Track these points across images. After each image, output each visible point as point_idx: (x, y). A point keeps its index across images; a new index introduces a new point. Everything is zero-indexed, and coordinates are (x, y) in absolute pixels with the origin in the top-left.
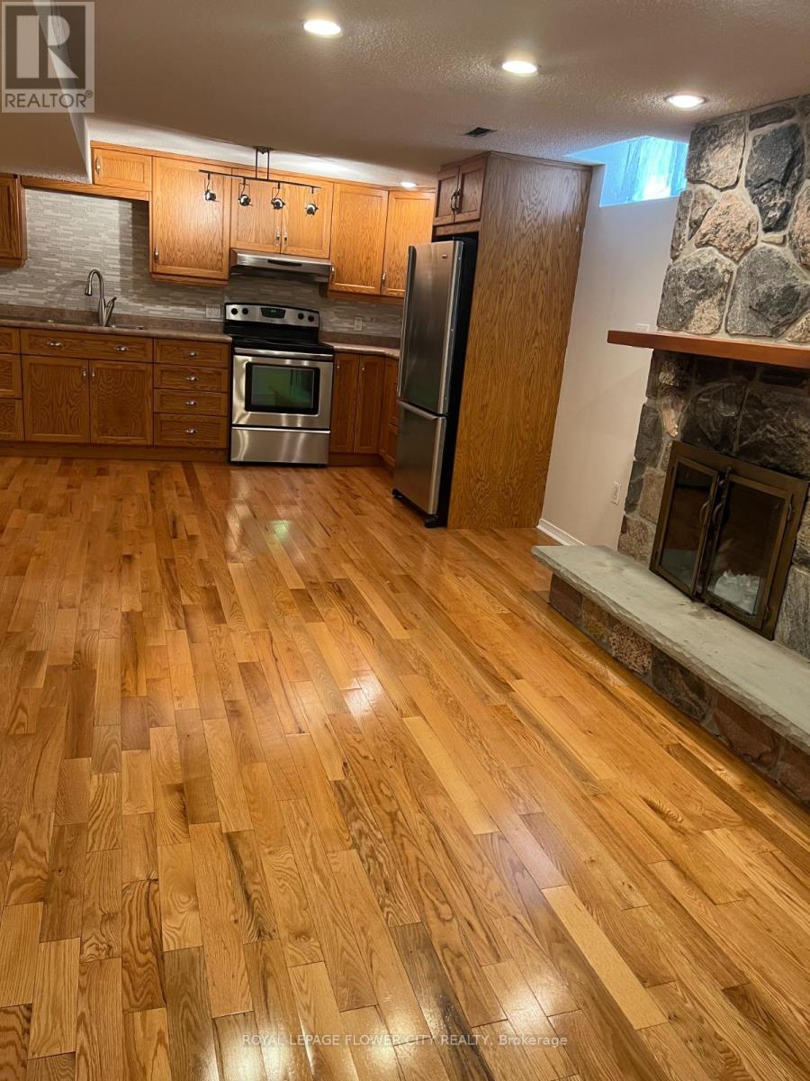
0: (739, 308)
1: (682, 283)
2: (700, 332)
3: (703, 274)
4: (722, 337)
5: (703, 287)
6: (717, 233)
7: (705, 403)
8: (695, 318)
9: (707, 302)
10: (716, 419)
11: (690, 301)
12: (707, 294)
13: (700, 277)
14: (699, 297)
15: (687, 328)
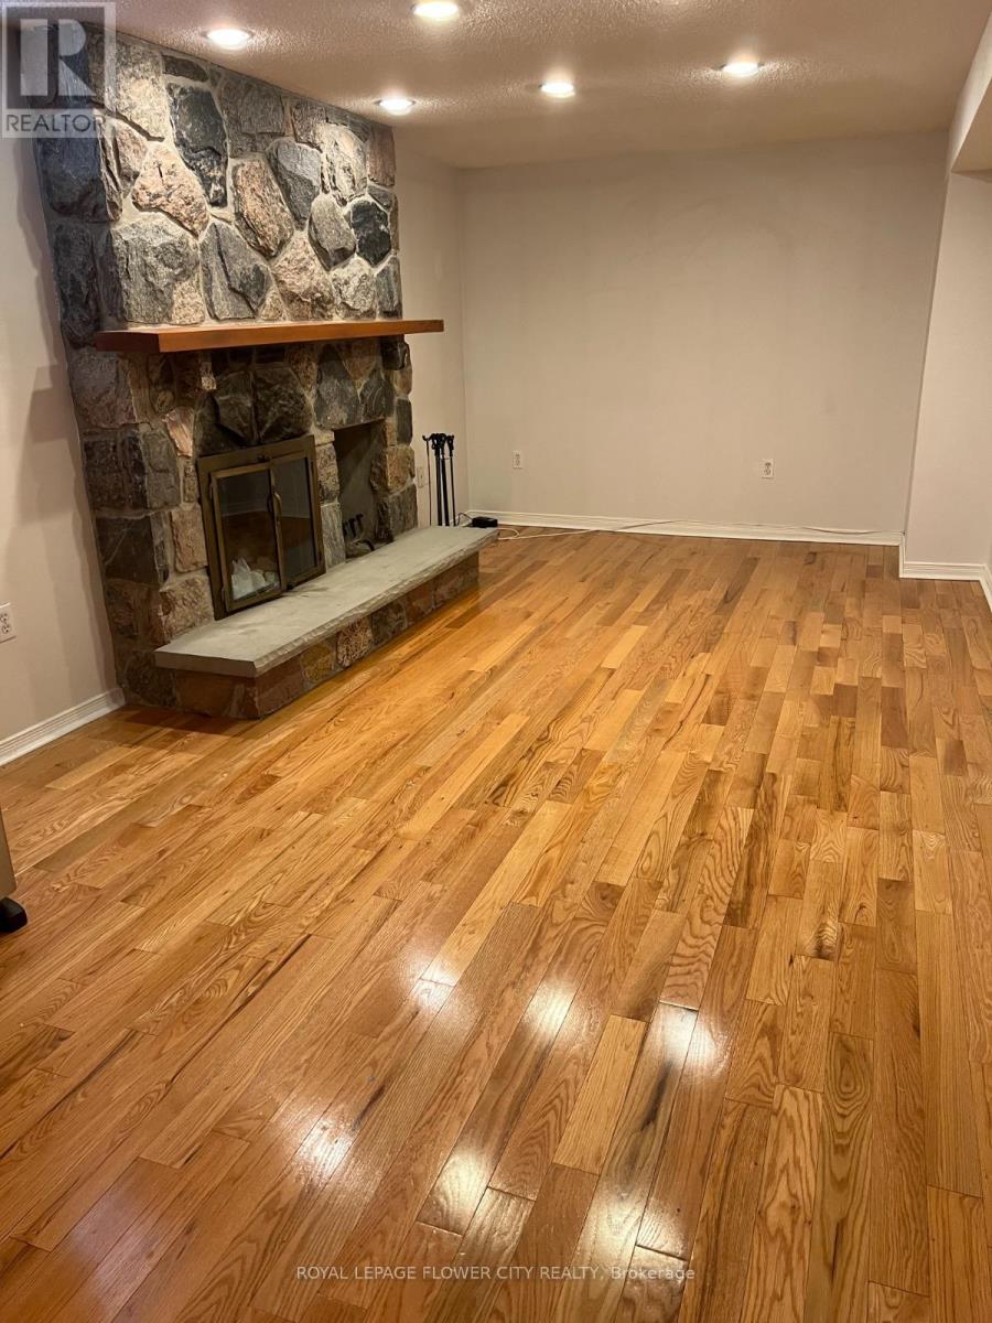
0: (219, 290)
1: (151, 259)
2: (187, 322)
3: (181, 250)
4: (210, 325)
5: (181, 265)
6: (169, 195)
7: (227, 400)
8: (176, 305)
9: (186, 284)
10: (243, 412)
11: (168, 284)
12: (186, 274)
13: (177, 252)
14: (176, 279)
15: (170, 319)
